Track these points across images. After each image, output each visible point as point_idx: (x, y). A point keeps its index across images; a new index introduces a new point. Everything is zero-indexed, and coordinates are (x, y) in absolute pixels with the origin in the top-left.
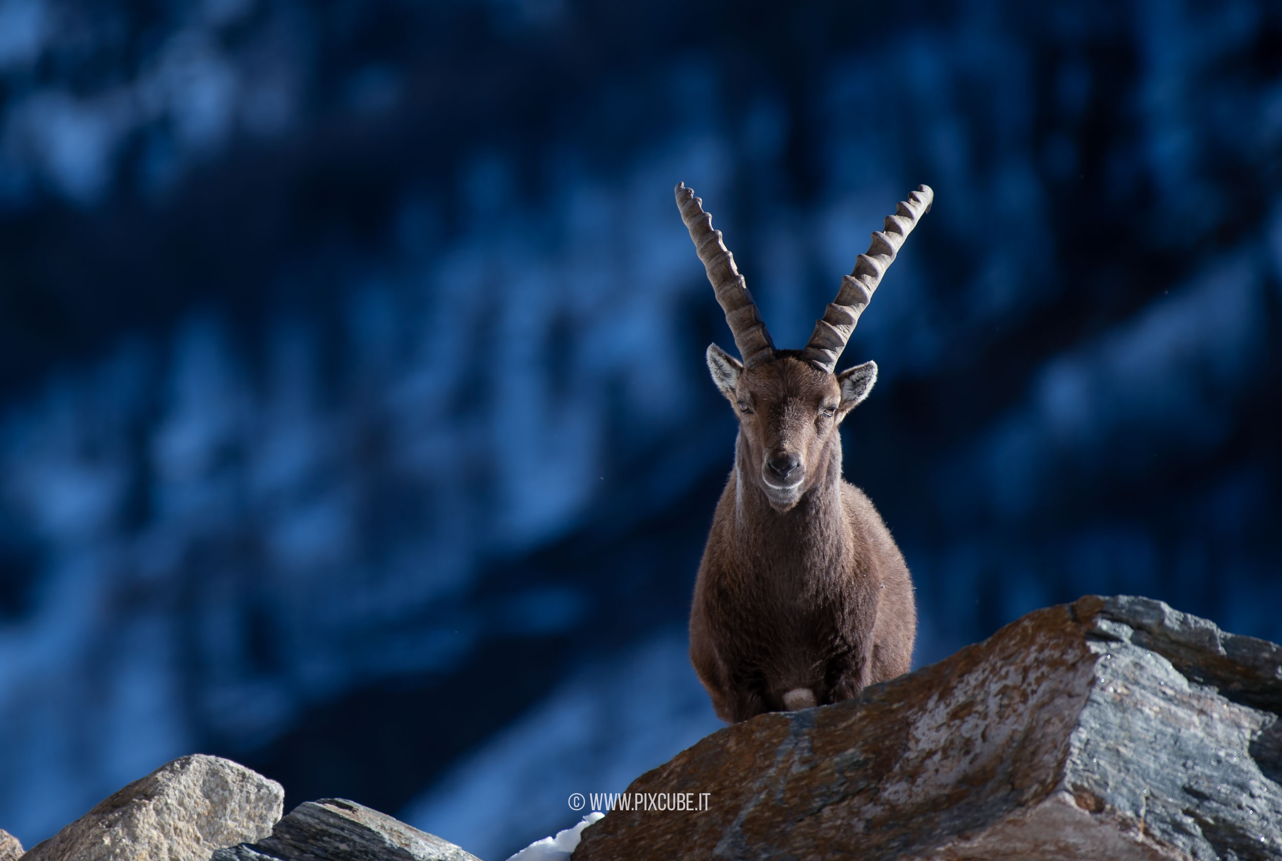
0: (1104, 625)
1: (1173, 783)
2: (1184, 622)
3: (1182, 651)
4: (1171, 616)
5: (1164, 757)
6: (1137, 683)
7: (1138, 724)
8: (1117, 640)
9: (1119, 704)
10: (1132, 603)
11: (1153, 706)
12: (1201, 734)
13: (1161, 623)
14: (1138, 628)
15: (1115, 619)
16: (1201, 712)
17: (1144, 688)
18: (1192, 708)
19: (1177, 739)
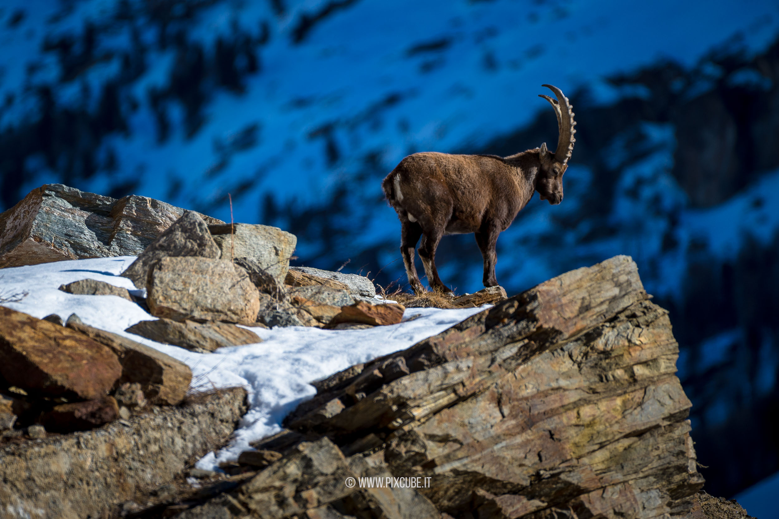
0: (47, 192)
1: (62, 233)
2: (70, 190)
3: (70, 198)
4: (66, 188)
5: (60, 226)
6: (53, 207)
7: (53, 218)
8: (51, 196)
9: (47, 213)
10: (55, 185)
11: (57, 213)
12: (71, 219)
13: (63, 190)
14: (57, 192)
15: (50, 190)
16: (72, 213)
17: (55, 208)
18: (69, 212)
19: (64, 221)
